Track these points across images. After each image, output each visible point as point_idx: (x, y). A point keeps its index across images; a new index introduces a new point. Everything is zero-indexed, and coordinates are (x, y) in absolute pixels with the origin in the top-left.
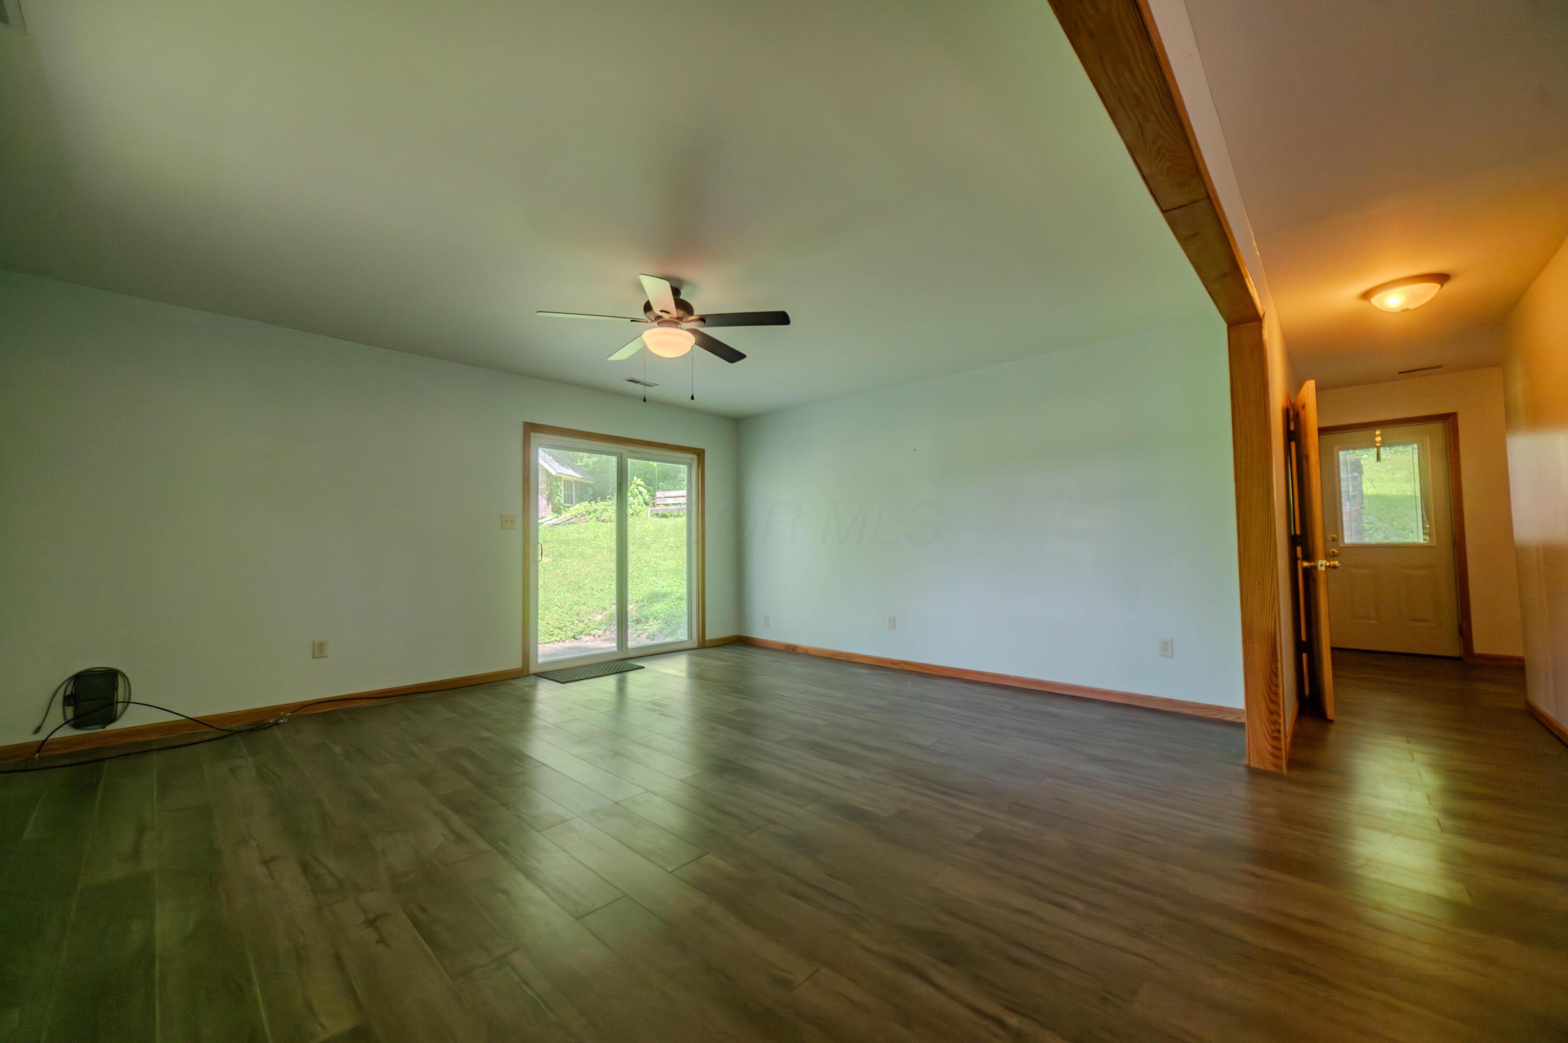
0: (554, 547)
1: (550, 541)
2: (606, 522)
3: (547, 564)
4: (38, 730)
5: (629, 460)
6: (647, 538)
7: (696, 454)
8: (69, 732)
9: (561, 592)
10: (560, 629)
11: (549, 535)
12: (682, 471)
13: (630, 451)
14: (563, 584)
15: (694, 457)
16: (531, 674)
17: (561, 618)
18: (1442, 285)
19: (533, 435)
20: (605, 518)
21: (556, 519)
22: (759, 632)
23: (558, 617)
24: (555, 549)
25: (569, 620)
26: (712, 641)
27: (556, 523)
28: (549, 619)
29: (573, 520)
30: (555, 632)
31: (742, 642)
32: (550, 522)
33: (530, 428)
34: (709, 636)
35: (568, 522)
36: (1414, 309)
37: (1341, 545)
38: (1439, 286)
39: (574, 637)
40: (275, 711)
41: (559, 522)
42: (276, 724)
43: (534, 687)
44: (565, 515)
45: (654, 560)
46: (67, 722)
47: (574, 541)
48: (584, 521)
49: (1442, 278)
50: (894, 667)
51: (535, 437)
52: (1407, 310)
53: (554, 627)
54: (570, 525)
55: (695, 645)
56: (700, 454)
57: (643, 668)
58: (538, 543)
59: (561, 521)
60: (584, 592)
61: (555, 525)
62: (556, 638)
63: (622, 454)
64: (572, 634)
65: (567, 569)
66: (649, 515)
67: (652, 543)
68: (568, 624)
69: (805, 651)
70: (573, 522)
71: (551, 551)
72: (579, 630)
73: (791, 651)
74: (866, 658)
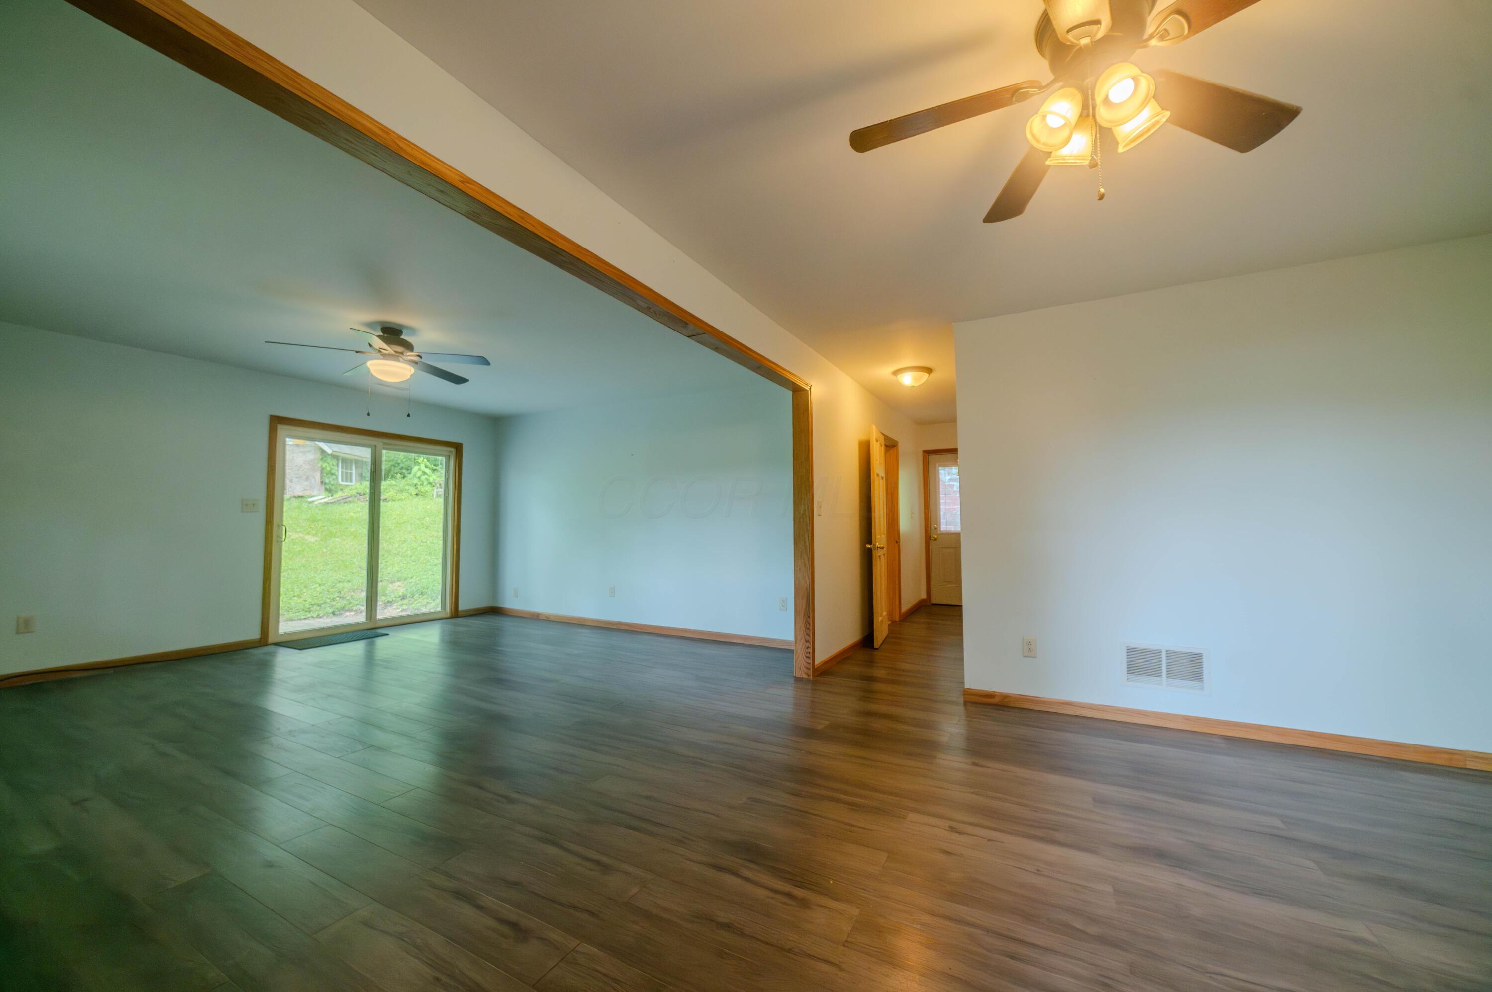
0: (324, 526)
1: (320, 520)
2: (388, 502)
3: (314, 543)
5: (383, 451)
6: (427, 518)
7: (454, 448)
9: (325, 570)
10: (319, 605)
11: (320, 513)
13: (385, 444)
14: (328, 563)
15: (453, 450)
16: (271, 644)
17: (321, 595)
18: (929, 374)
19: (279, 427)
20: (387, 497)
21: (331, 498)
22: (510, 602)
23: (318, 595)
24: (326, 528)
25: (329, 597)
26: (460, 612)
27: (329, 502)
28: (307, 596)
29: (350, 499)
30: (312, 609)
31: (495, 611)
32: (323, 501)
33: (276, 421)
34: (462, 607)
35: (344, 501)
36: (917, 386)
37: (939, 533)
38: (928, 375)
39: (333, 613)
41: (332, 501)
43: (272, 654)
44: (338, 495)
45: (431, 539)
47: (348, 520)
48: (362, 500)
49: (929, 370)
50: (613, 627)
51: (282, 430)
52: (914, 386)
53: (312, 605)
54: (346, 504)
55: (447, 615)
56: (458, 448)
57: (388, 634)
58: (283, 525)
59: (336, 500)
60: (350, 570)
61: (327, 504)
62: (313, 615)
63: (376, 446)
64: (331, 610)
65: (336, 548)
66: (435, 496)
67: (431, 523)
68: (328, 601)
69: (547, 618)
70: (350, 502)
71: (321, 530)
72: (339, 606)
73: (535, 618)
74: (593, 621)
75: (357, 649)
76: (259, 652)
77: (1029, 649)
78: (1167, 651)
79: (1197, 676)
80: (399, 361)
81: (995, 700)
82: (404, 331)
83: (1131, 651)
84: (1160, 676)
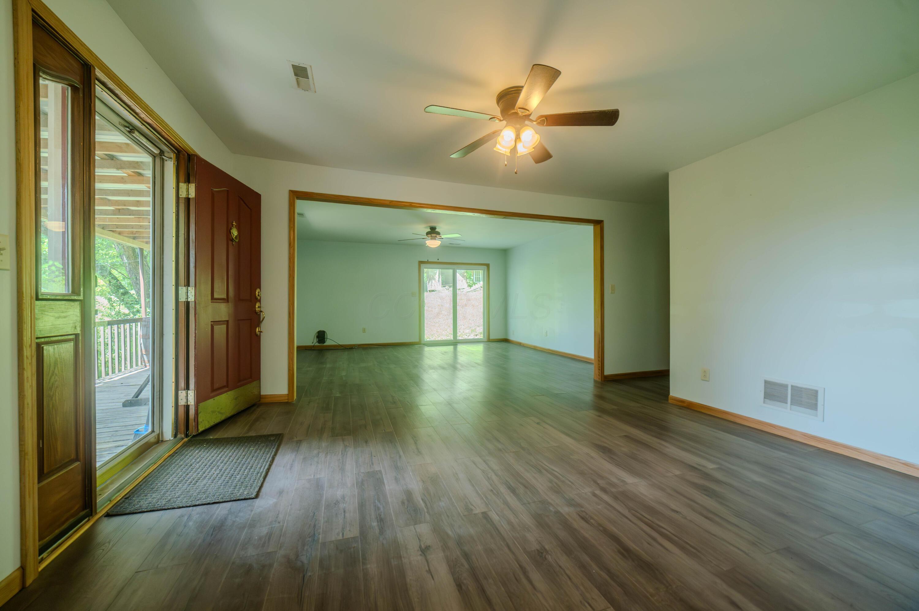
4: (313, 343)
5: (457, 270)
7: (486, 266)
8: (317, 344)
12: (481, 273)
13: (457, 267)
15: (486, 267)
16: (422, 344)
19: (422, 265)
22: (512, 338)
26: (492, 339)
31: (506, 341)
33: (421, 263)
34: (492, 337)
40: (354, 345)
42: (355, 348)
43: (423, 347)
46: (317, 342)
50: (547, 351)
55: (486, 341)
56: (488, 265)
63: (454, 269)
69: (523, 345)
73: (519, 344)
74: (540, 348)
75: (451, 348)
76: (417, 346)
77: (705, 376)
78: (792, 386)
79: (814, 406)
80: (435, 240)
81: (685, 405)
82: (437, 228)
83: (767, 383)
84: (786, 403)
